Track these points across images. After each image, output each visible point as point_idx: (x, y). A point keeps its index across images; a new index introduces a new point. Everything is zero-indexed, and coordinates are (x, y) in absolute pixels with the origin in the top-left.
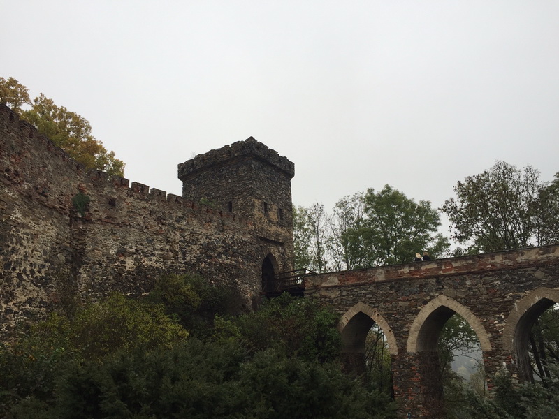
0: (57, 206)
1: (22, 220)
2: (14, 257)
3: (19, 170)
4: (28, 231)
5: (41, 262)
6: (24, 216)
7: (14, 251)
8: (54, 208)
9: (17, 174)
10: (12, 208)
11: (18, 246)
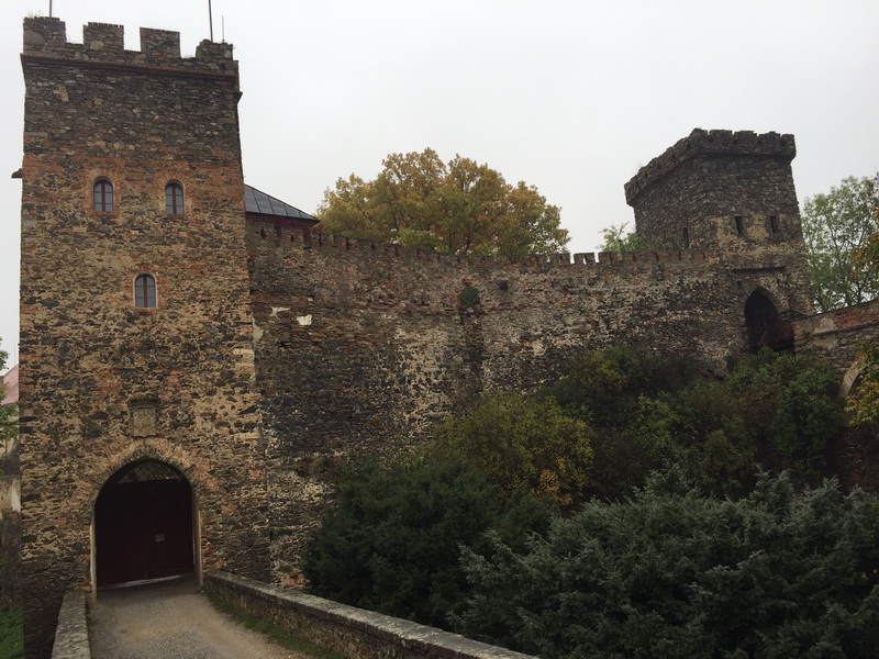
0: (442, 310)
1: (407, 337)
2: (407, 372)
3: (392, 292)
4: (415, 344)
5: (438, 369)
6: (408, 331)
7: (405, 366)
8: (439, 313)
9: (391, 296)
10: (394, 330)
11: (409, 361)
